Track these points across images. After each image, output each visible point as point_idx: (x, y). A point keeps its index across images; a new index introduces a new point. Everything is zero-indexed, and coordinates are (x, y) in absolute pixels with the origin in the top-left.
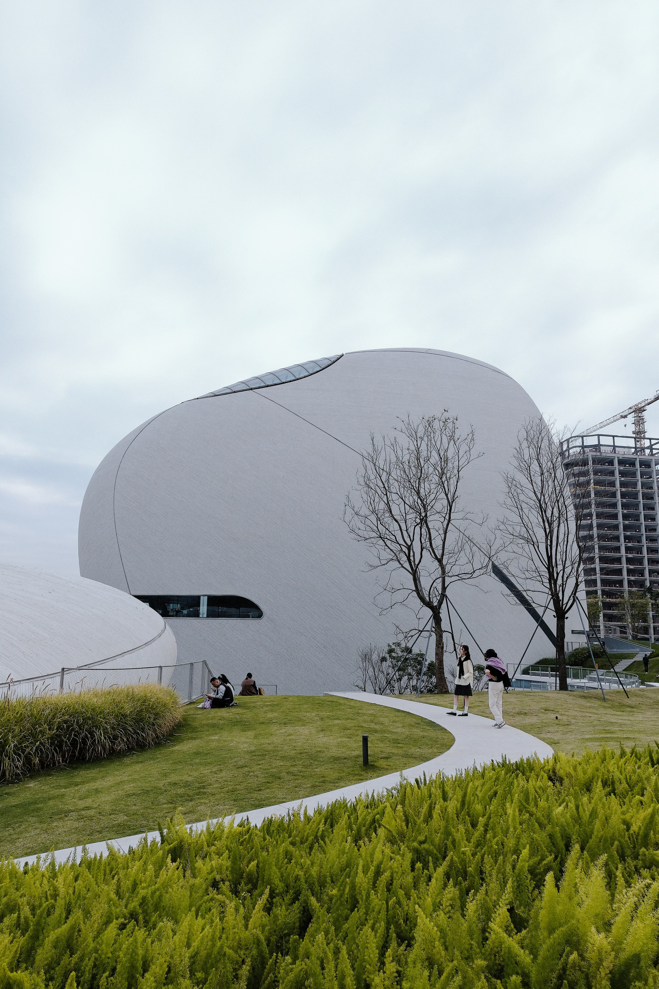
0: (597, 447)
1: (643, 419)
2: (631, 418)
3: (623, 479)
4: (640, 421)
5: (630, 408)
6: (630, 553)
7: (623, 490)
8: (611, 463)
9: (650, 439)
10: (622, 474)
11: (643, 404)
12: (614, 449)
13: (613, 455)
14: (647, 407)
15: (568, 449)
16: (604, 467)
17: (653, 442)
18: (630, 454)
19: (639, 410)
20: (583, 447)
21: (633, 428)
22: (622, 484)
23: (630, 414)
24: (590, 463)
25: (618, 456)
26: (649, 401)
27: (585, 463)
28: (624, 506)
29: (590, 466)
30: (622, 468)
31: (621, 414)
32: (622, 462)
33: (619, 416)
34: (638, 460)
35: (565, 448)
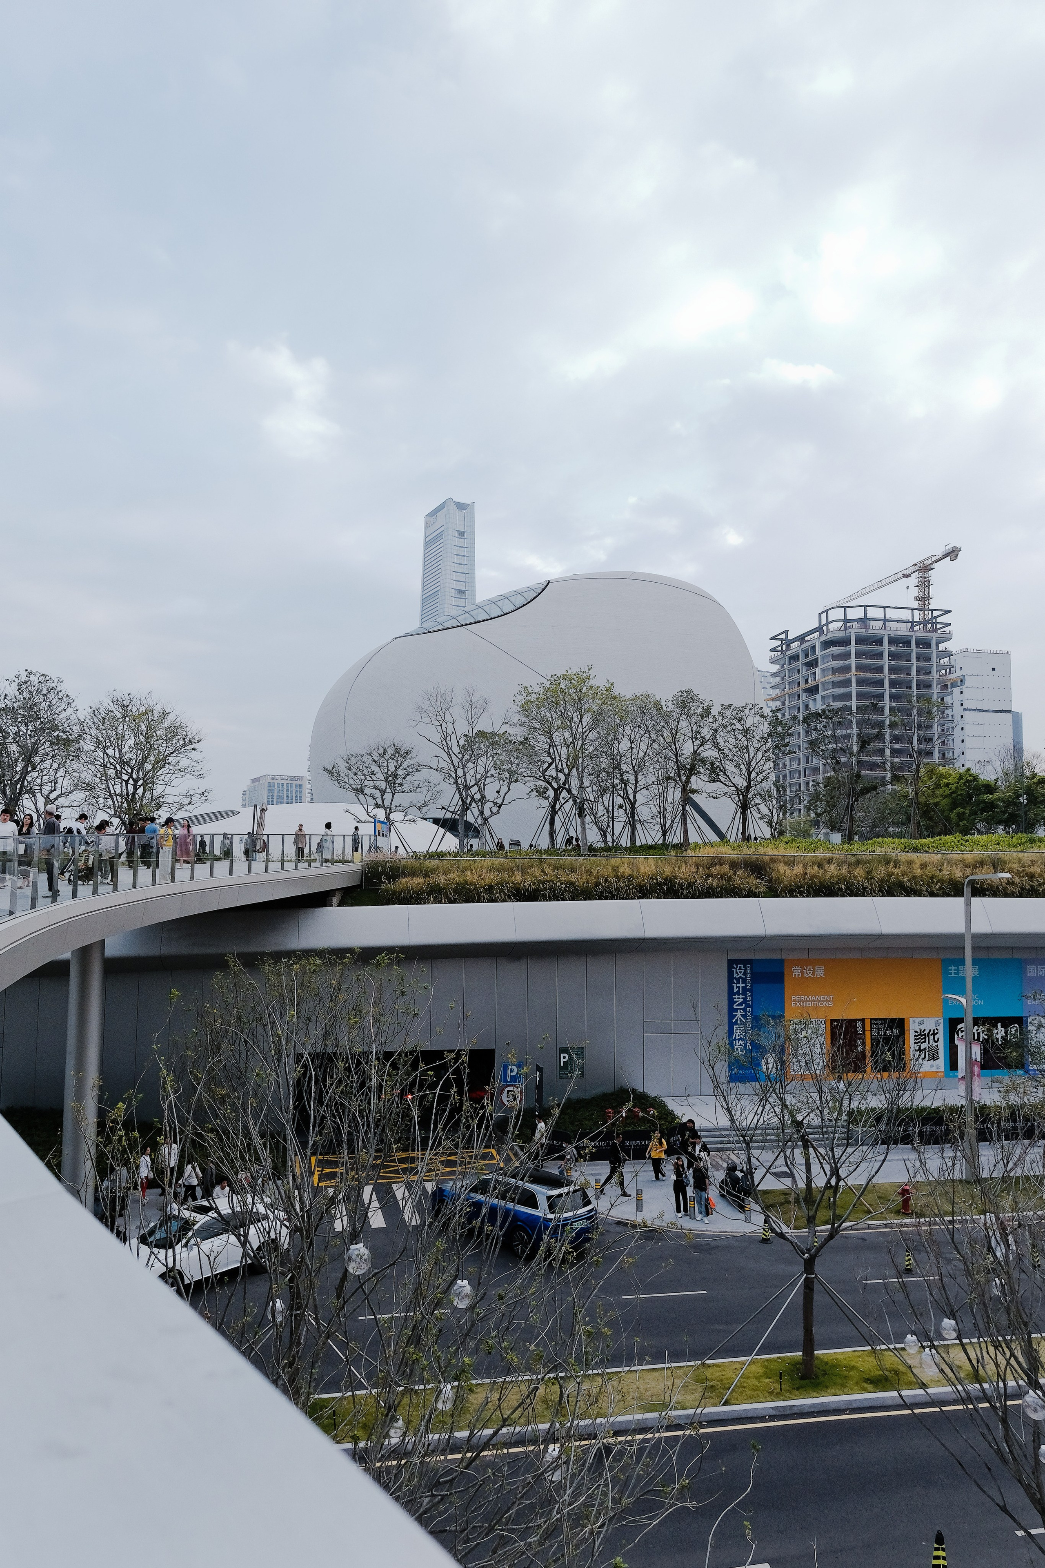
0: (864, 621)
1: (929, 581)
2: (914, 580)
3: (893, 663)
4: (924, 584)
5: (915, 565)
6: (897, 757)
7: (893, 676)
8: (879, 642)
9: (932, 610)
10: (893, 656)
11: (930, 562)
12: (884, 624)
13: (882, 632)
14: (935, 565)
15: (828, 623)
16: (870, 648)
17: (936, 614)
18: (903, 630)
19: (925, 569)
20: (845, 621)
21: (915, 592)
22: (892, 670)
23: (914, 572)
24: (853, 642)
25: (889, 632)
26: (937, 557)
27: (845, 642)
28: (892, 697)
29: (853, 648)
30: (892, 649)
31: (904, 572)
32: (893, 641)
33: (900, 575)
34: (914, 638)
35: (824, 622)
